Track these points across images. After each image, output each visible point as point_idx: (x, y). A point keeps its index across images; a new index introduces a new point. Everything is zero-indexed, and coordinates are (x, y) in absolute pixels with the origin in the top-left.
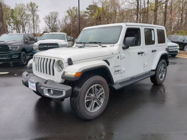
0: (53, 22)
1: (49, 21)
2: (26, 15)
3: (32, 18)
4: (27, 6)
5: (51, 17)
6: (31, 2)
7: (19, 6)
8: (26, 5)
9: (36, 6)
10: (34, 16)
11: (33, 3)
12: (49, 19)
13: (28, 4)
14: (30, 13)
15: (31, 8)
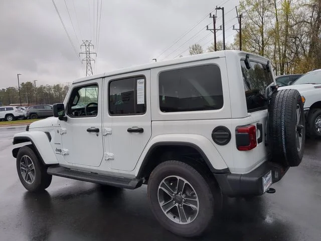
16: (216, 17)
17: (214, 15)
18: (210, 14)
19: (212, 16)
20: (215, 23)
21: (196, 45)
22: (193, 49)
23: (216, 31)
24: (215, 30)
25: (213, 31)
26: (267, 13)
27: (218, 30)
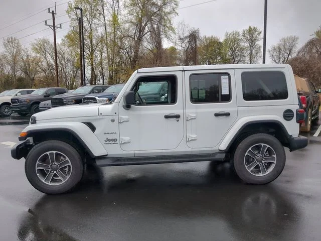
0: (286, 55)
1: (279, 55)
2: (241, 48)
3: (249, 52)
4: (244, 33)
5: (282, 48)
6: (250, 27)
7: (231, 36)
8: (241, 33)
9: (257, 33)
10: (252, 48)
11: (252, 28)
12: (279, 52)
13: (244, 31)
14: (247, 44)
15: (249, 37)
16: (55, 14)
17: (53, 11)
18: (49, 9)
19: (51, 11)
20: (54, 20)
21: (12, 38)
22: (9, 42)
23: (56, 28)
24: (54, 26)
25: (53, 28)
26: (95, 21)
27: (58, 27)
